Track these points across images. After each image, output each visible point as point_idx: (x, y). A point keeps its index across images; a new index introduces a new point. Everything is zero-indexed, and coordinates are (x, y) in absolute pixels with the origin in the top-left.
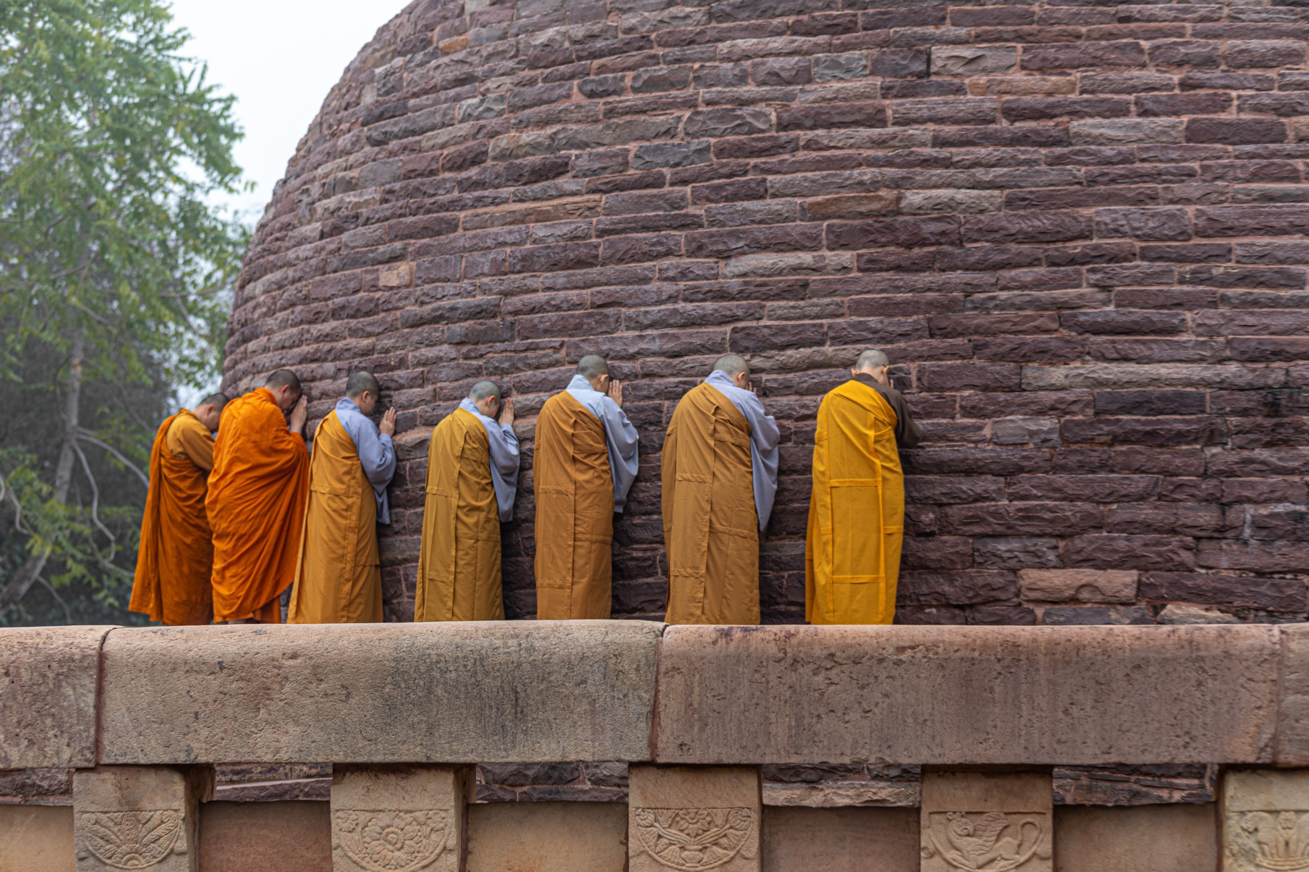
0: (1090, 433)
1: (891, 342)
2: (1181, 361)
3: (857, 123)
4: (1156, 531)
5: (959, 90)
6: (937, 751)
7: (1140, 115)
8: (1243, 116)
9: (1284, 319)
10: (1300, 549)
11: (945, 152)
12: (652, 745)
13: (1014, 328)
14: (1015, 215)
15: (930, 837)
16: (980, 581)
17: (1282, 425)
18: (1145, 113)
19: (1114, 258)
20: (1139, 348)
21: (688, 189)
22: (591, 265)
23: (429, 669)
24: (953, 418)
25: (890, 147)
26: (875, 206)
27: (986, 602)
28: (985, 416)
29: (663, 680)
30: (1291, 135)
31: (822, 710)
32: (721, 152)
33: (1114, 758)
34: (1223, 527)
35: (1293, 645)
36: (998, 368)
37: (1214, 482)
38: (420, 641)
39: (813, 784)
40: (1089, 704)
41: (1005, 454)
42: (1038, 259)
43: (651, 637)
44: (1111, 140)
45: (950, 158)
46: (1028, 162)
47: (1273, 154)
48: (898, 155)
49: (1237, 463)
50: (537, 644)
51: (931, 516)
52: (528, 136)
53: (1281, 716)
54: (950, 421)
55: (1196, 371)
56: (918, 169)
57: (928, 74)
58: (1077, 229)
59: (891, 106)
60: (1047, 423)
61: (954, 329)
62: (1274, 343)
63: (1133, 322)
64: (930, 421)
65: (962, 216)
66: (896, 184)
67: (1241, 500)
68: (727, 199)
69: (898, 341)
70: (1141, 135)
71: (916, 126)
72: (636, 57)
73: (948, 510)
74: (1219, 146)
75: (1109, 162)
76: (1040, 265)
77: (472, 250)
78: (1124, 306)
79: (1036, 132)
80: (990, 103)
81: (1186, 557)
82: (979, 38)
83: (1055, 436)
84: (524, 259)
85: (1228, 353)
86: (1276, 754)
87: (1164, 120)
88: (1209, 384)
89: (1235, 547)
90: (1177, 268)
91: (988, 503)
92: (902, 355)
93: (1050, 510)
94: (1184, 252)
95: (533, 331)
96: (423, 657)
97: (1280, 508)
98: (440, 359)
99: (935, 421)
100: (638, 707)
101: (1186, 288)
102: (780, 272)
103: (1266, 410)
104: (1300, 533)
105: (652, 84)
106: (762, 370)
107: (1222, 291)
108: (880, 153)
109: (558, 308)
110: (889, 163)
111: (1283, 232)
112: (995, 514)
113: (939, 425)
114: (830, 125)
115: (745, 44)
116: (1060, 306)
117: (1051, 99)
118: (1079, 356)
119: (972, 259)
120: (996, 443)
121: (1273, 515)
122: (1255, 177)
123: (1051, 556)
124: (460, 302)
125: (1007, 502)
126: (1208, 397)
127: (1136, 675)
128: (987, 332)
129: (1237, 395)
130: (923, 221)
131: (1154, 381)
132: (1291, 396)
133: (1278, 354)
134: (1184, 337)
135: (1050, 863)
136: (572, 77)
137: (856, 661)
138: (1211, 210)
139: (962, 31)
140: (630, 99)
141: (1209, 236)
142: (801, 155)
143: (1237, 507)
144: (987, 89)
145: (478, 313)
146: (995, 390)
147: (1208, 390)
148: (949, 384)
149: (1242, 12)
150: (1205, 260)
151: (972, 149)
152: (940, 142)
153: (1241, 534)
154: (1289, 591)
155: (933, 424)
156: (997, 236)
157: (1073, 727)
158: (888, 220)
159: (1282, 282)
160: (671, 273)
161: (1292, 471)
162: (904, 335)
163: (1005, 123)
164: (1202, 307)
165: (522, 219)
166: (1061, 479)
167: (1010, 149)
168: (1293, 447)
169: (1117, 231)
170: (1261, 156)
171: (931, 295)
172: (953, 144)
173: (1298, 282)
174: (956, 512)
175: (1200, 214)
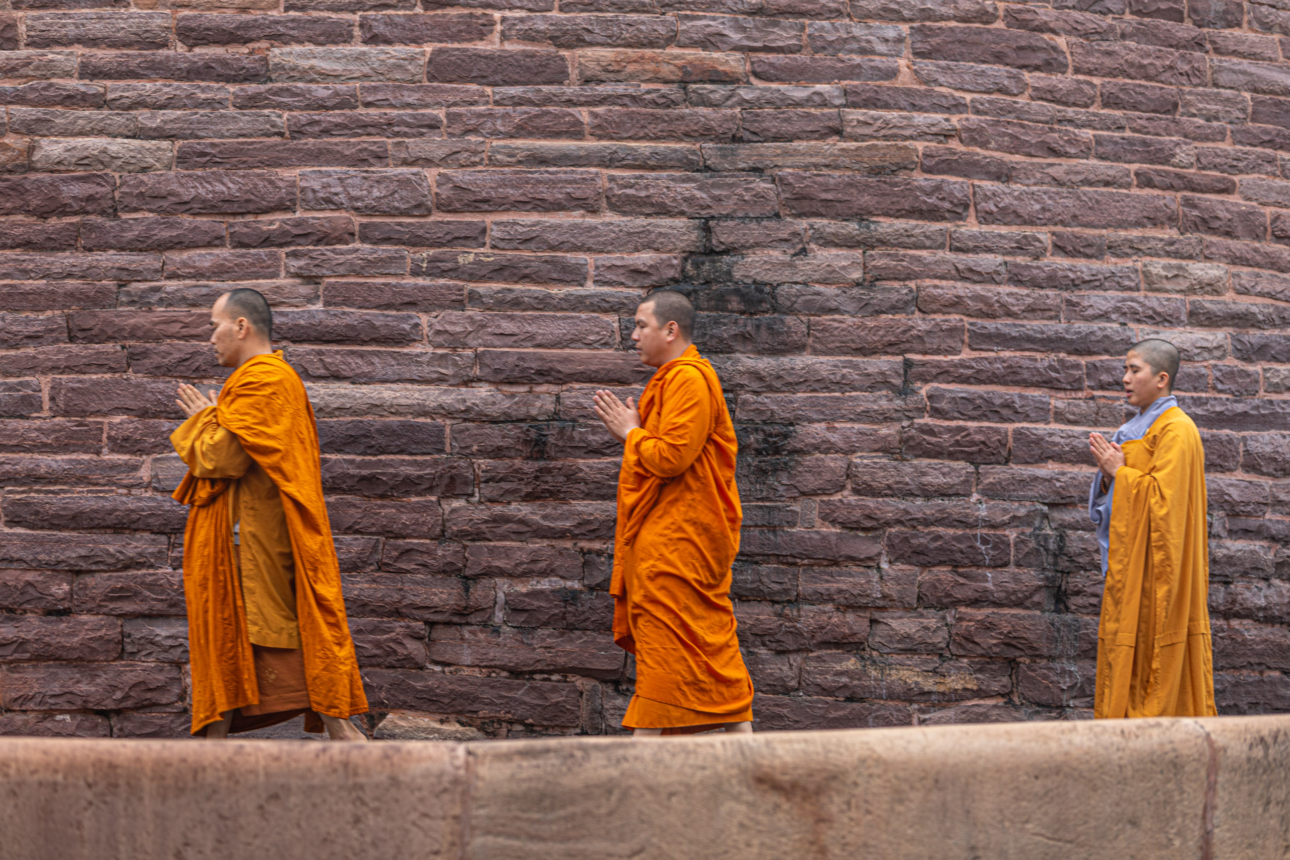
1: (15, 347)
2: (412, 381)
4: (373, 612)
7: (365, 42)
8: (508, 46)
9: (555, 326)
10: (571, 640)
11: (96, 86)
13: (185, 331)
14: (190, 176)
16: (130, 678)
18: (373, 39)
19: (324, 239)
20: (354, 361)
24: (98, 453)
25: (21, 77)
27: (138, 708)
28: (141, 452)
30: (574, 73)
34: (466, 608)
35: (483, 771)
36: (161, 386)
37: (454, 547)
40: (209, 845)
41: (167, 504)
42: (220, 237)
44: (325, 76)
45: (104, 94)
46: (209, 103)
47: (548, 100)
48: (32, 89)
49: (486, 522)
51: (66, 587)
54: (95, 457)
55: (433, 396)
56: (59, 108)
58: (274, 197)
59: (25, 19)
61: (102, 331)
62: (541, 358)
63: (347, 326)
64: (66, 457)
65: (117, 175)
66: (29, 128)
67: (490, 573)
69: (26, 345)
70: (366, 70)
71: (58, 49)
73: (89, 580)
74: (474, 87)
75: (321, 106)
76: (223, 245)
78: (336, 304)
79: (224, 63)
80: (161, 20)
81: (414, 648)
85: (477, 371)
87: (399, 50)
88: (449, 414)
89: (482, 636)
90: (410, 254)
91: (144, 571)
92: (30, 365)
94: (421, 232)
97: (545, 585)
99: (74, 456)
101: (421, 281)
103: (527, 451)
104: (571, 619)
107: (471, 286)
108: (7, 85)
110: (20, 99)
111: (557, 207)
112: (150, 586)
113: (79, 462)
117: (245, 17)
119: (129, 235)
120: (156, 489)
121: (534, 594)
122: (521, 131)
125: (170, 570)
126: (448, 431)
127: (274, 808)
128: (148, 336)
129: (488, 429)
130: (63, 180)
131: (375, 407)
132: (562, 431)
133: (546, 374)
134: (417, 349)
138: (459, 175)
141: (455, 211)
143: (485, 581)
146: (156, 415)
147: (448, 422)
148: (94, 406)
150: (449, 243)
151: (134, 83)
152: (90, 72)
153: (489, 618)
154: (555, 698)
155: (70, 461)
156: (165, 204)
158: (14, 177)
159: (555, 276)
161: (562, 534)
162: (34, 338)
163: (181, 49)
164: (443, 307)
167: (185, 85)
168: (564, 501)
169: (329, 202)
170: (531, 102)
171: (71, 283)
172: (108, 76)
173: (576, 275)
174: (99, 583)
175: (444, 179)
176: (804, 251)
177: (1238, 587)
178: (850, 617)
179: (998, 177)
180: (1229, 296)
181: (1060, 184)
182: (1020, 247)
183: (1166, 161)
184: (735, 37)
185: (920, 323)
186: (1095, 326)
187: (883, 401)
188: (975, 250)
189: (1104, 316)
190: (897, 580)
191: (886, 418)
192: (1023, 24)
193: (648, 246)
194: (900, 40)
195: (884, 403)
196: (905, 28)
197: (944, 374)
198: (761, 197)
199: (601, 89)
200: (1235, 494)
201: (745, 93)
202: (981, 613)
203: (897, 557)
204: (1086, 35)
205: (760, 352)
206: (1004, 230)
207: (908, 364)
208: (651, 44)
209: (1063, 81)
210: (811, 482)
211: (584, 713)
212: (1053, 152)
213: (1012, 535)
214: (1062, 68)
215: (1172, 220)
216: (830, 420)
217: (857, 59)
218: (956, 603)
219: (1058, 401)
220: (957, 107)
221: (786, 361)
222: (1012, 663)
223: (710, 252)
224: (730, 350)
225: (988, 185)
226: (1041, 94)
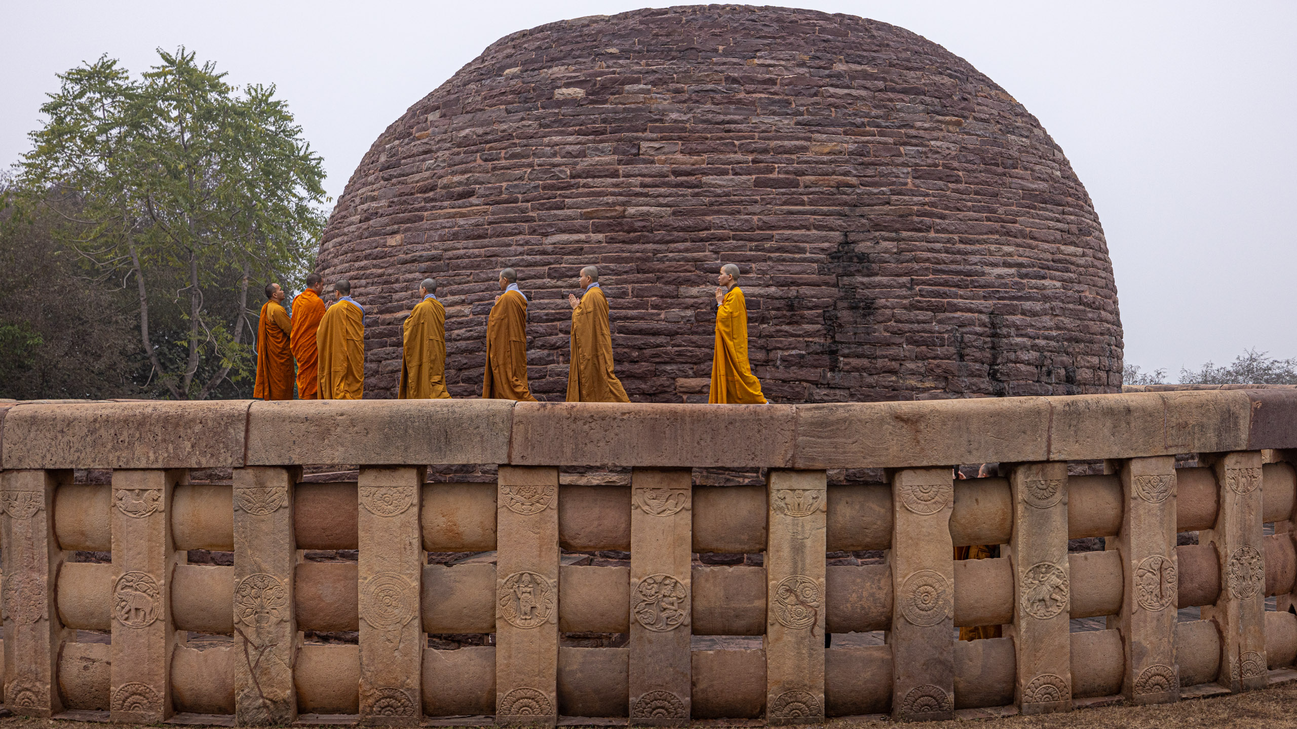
0: (708, 318)
2: (750, 286)
3: (606, 176)
5: (653, 162)
6: (639, 460)
7: (734, 175)
8: (780, 176)
9: (797, 268)
10: (802, 371)
11: (645, 190)
12: (509, 456)
13: (675, 270)
14: (676, 219)
15: (635, 500)
16: (658, 383)
17: (795, 315)
18: (736, 174)
21: (529, 204)
22: (485, 238)
23: (406, 421)
24: (647, 310)
25: (621, 187)
26: (614, 214)
27: (661, 393)
28: (662, 309)
29: (515, 427)
30: (802, 184)
31: (587, 441)
32: (544, 188)
33: (720, 464)
34: (768, 360)
35: (802, 414)
36: (668, 288)
37: (764, 340)
38: (401, 408)
39: (582, 474)
40: (709, 439)
41: (670, 326)
42: (686, 239)
43: (509, 407)
44: (720, 186)
45: (648, 193)
46: (683, 195)
47: (793, 193)
48: (624, 191)
49: (774, 332)
50: (456, 410)
51: (637, 353)
52: (456, 178)
53: (796, 446)
56: (633, 198)
57: (638, 154)
58: (704, 226)
59: (622, 169)
60: (689, 313)
61: (648, 270)
62: (792, 278)
65: (653, 219)
66: (624, 204)
67: (776, 348)
68: (547, 209)
70: (734, 184)
71: (633, 178)
72: (506, 143)
73: (644, 351)
74: (769, 189)
75: (719, 196)
76: (687, 242)
77: (430, 230)
79: (687, 182)
80: (666, 168)
82: (662, 139)
83: (693, 319)
84: (454, 234)
85: (771, 282)
86: (794, 463)
87: (744, 177)
88: (762, 296)
90: (748, 244)
91: (662, 348)
93: (690, 352)
94: (752, 237)
95: (458, 267)
96: (403, 415)
97: (793, 352)
98: (415, 279)
100: (503, 439)
101: (752, 253)
102: (571, 243)
103: (787, 308)
105: (513, 156)
106: (561, 287)
107: (769, 254)
108: (616, 190)
109: (469, 257)
110: (620, 194)
111: (797, 228)
112: (665, 353)
113: (641, 313)
114: (594, 177)
115: (556, 139)
116: (696, 260)
117: (694, 167)
118: (704, 283)
119: (657, 239)
120: (666, 321)
121: (790, 355)
122: (785, 203)
123: (691, 372)
124: (425, 253)
125: (671, 348)
126: (762, 302)
127: (730, 427)
128: (663, 271)
129: (775, 301)
130: (635, 221)
132: (799, 302)
133: (794, 283)
134: (751, 275)
135: (690, 512)
136: (477, 152)
137: (603, 419)
138: (765, 218)
139: (654, 135)
140: (504, 162)
141: (763, 230)
142: (581, 190)
143: (774, 351)
144: (665, 162)
145: (433, 259)
146: (666, 297)
147: (762, 299)
148: (646, 294)
149: (781, 128)
150: (761, 240)
151: (658, 189)
152: (643, 185)
154: (797, 389)
155: (638, 312)
156: (668, 228)
157: (701, 450)
158: (619, 220)
159: (796, 251)
160: (521, 242)
161: (799, 336)
162: (626, 272)
163: (673, 178)
164: (759, 261)
165: (453, 216)
166: (695, 338)
167: (675, 189)
168: (800, 325)
169: (722, 227)
170: (788, 194)
171: (638, 254)
172: (649, 187)
173: (803, 251)
174: (648, 352)
175: (760, 220)
176: (878, 243)
177: (1019, 353)
178: (893, 363)
179: (941, 218)
180: (1016, 257)
181: (961, 220)
182: (948, 241)
183: (995, 213)
184: (854, 172)
185: (916, 266)
186: (973, 267)
187: (904, 292)
188: (934, 242)
189: (976, 264)
190: (909, 351)
191: (905, 297)
192: (948, 168)
193: (827, 241)
194: (908, 173)
195: (905, 293)
196: (910, 169)
197: (924, 283)
198: (863, 225)
199: (811, 190)
200: (1018, 323)
201: (858, 191)
202: (936, 362)
203: (909, 343)
204: (968, 171)
205: (864, 276)
206: (943, 235)
207: (912, 280)
208: (827, 175)
209: (962, 186)
210: (881, 319)
211: (806, 394)
212: (959, 210)
213: (946, 336)
214: (961, 182)
215: (997, 232)
216: (887, 298)
217: (894, 179)
218: (928, 358)
219: (961, 292)
220: (927, 195)
221: (872, 279)
222: (946, 378)
223: (847, 243)
224: (854, 275)
225: (938, 221)
226: (954, 191)
